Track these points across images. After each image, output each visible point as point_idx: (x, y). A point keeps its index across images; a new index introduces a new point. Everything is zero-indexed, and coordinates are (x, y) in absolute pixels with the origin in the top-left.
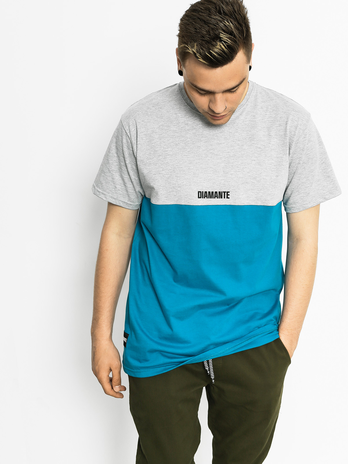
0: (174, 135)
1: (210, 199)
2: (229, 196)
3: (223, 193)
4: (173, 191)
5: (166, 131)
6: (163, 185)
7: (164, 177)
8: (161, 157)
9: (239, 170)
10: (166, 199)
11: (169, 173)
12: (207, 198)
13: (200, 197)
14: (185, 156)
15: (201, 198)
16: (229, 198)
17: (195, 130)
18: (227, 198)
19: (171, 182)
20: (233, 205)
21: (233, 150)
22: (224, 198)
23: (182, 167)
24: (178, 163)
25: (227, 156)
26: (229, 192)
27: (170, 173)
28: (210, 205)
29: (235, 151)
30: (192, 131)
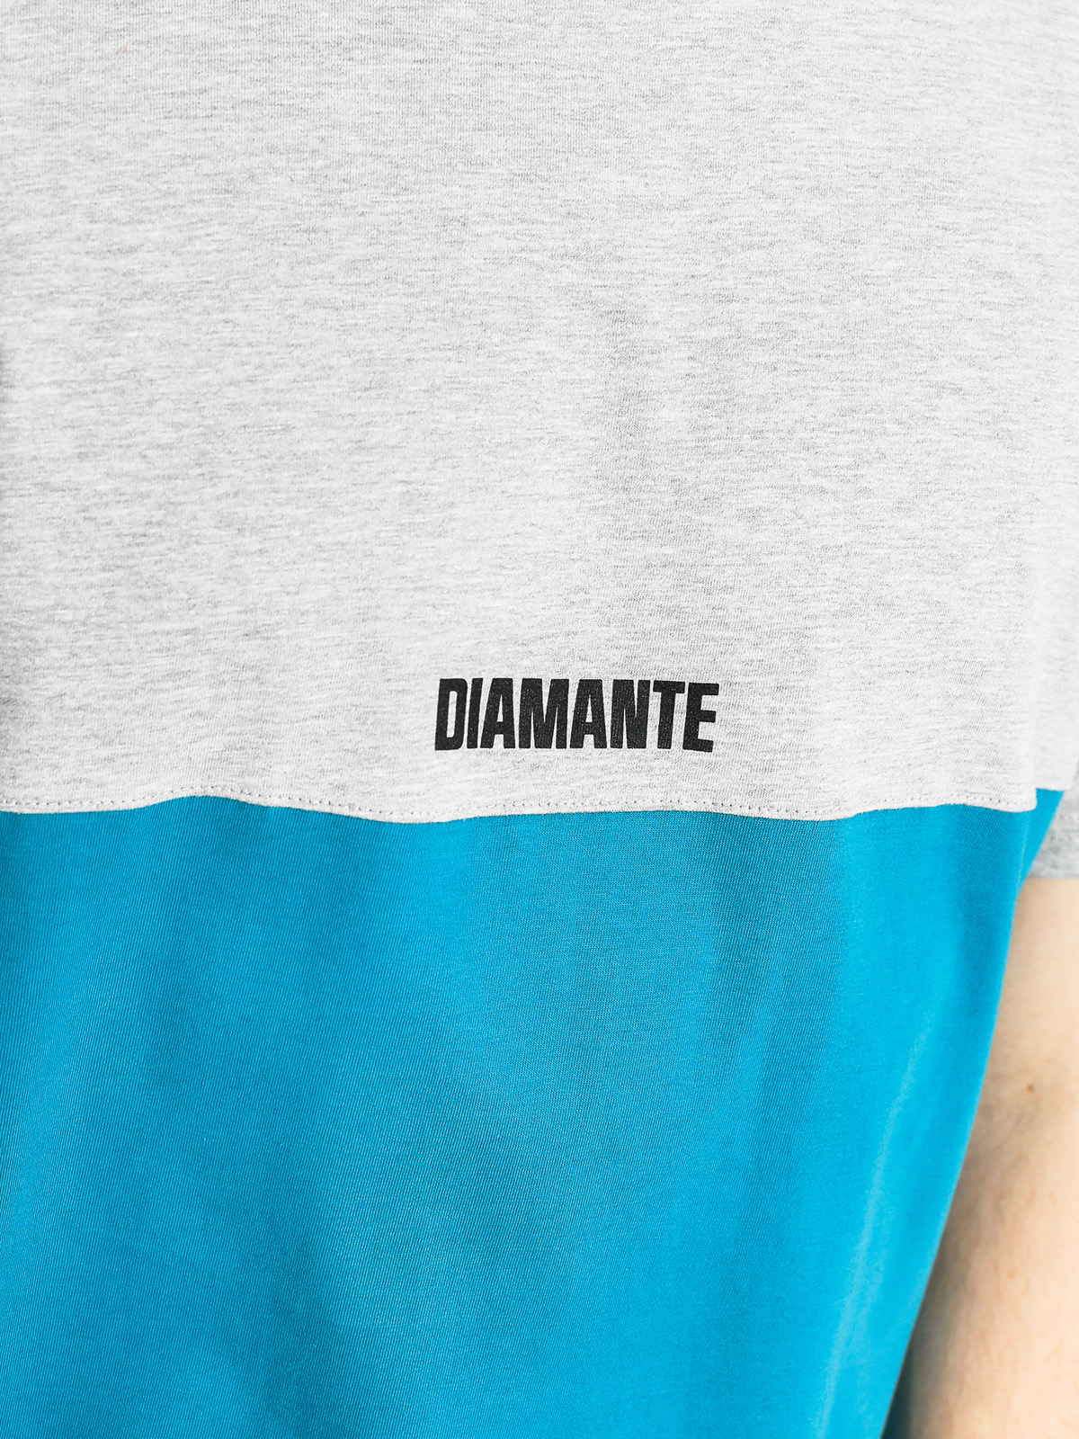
0: (196, 84)
1: (533, 753)
2: (705, 731)
3: (655, 699)
4: (186, 674)
5: (109, 47)
6: (81, 615)
7: (88, 528)
8: (70, 314)
9: (819, 481)
10: (105, 752)
11: (143, 487)
12: (509, 743)
13: (450, 733)
14: (320, 313)
15: (454, 744)
16: (707, 746)
17: (410, 55)
18: (694, 742)
19: (171, 578)
20: (746, 812)
21: (770, 281)
22: (665, 741)
23: (287, 429)
24: (252, 381)
25: (715, 333)
26: (713, 689)
27: (158, 488)
28: (536, 810)
29: (783, 291)
30: (377, 58)
